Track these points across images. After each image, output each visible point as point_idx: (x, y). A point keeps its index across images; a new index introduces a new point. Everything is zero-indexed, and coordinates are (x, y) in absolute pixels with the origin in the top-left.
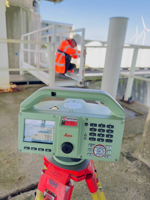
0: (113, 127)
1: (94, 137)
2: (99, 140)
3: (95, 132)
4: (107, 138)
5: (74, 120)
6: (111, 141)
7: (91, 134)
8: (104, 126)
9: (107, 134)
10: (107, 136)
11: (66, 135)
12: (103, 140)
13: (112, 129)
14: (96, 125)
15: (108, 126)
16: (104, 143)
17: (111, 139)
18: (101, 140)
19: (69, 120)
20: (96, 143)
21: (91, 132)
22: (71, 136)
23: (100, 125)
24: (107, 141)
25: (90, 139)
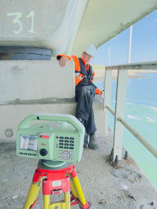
0: (73, 139)
1: (62, 146)
2: (65, 148)
3: (63, 143)
4: (70, 147)
5: (48, 135)
6: (73, 148)
7: (60, 144)
8: (68, 138)
9: (70, 143)
10: (70, 145)
11: (42, 144)
12: (68, 148)
13: (73, 140)
14: (63, 138)
15: (71, 138)
16: (69, 150)
17: (73, 147)
18: (66, 148)
19: (45, 135)
20: (64, 149)
21: (60, 142)
22: (45, 145)
23: (65, 138)
24: (71, 148)
25: (60, 147)
